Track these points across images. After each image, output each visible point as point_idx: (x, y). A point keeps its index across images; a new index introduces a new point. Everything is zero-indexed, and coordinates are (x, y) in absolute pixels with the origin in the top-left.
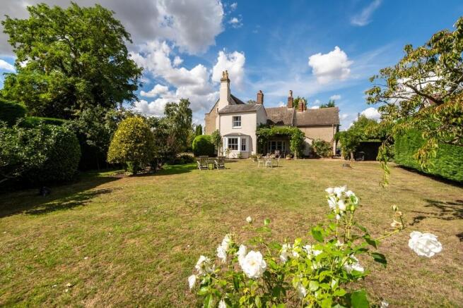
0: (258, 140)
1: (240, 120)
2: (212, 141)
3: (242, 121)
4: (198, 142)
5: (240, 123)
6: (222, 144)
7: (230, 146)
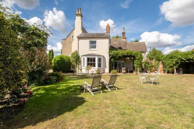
0: (110, 60)
1: (95, 43)
2: (72, 59)
3: (97, 44)
4: (58, 61)
5: (95, 46)
6: (80, 62)
7: (88, 64)
